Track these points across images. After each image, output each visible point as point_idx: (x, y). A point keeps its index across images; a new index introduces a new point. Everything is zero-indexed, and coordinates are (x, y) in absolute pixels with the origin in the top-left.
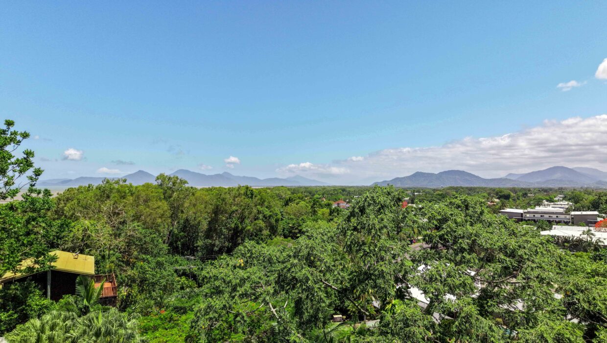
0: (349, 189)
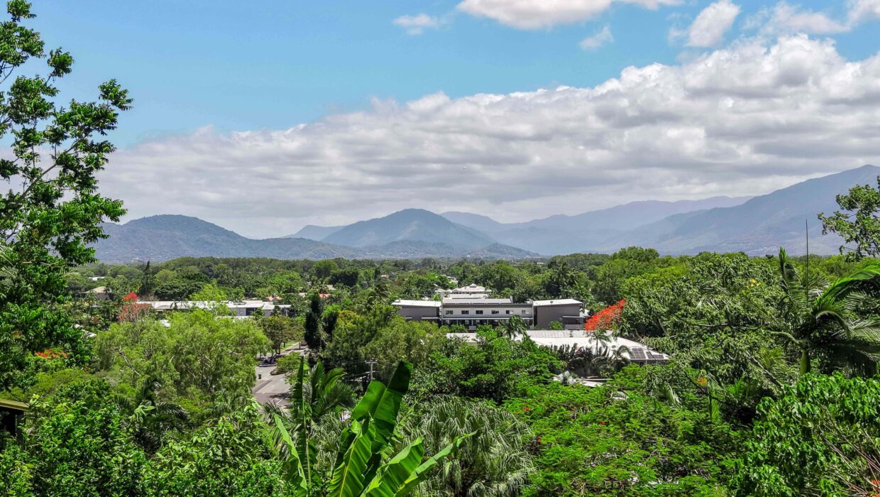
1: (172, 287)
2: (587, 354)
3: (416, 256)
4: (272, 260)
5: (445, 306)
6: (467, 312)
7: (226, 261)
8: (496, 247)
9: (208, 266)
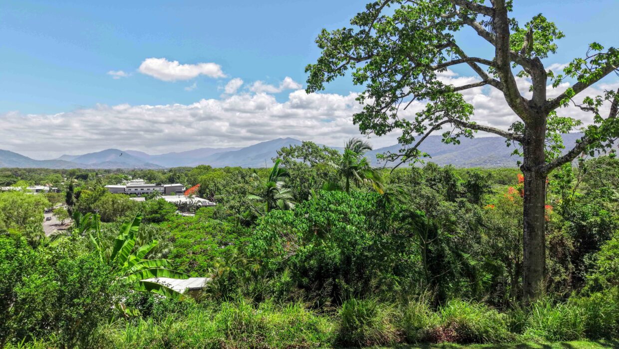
2: (185, 204)
3: (114, 168)
4: (47, 169)
5: (127, 187)
6: (137, 190)
7: (25, 169)
8: (147, 164)
9: (16, 172)
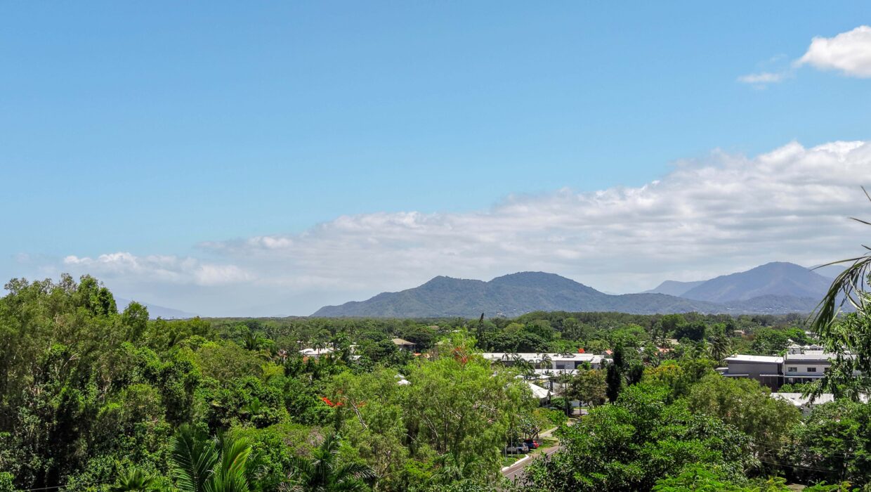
0: (268, 324)
1: (504, 339)
3: (782, 311)
4: (623, 315)
5: (787, 362)
6: (814, 370)
7: (578, 316)
9: (560, 321)
